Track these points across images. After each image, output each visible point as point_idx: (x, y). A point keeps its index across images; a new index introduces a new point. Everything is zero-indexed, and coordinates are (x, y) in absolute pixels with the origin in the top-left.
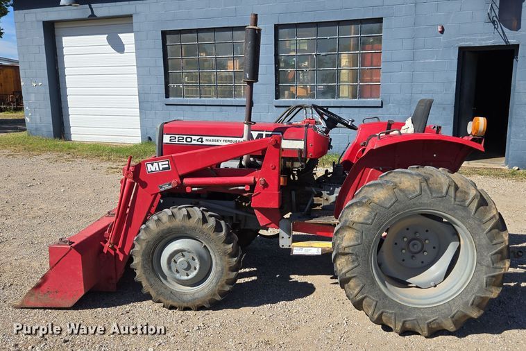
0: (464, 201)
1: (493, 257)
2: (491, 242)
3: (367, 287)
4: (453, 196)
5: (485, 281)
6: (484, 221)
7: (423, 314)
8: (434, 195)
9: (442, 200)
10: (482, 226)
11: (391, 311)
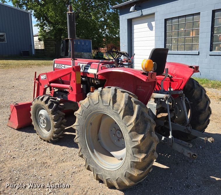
0: (118, 110)
1: (133, 149)
2: (132, 139)
3: (83, 150)
4: (112, 106)
5: (130, 164)
6: (127, 125)
7: (105, 173)
8: (104, 105)
9: (108, 108)
10: (127, 128)
11: (92, 166)
